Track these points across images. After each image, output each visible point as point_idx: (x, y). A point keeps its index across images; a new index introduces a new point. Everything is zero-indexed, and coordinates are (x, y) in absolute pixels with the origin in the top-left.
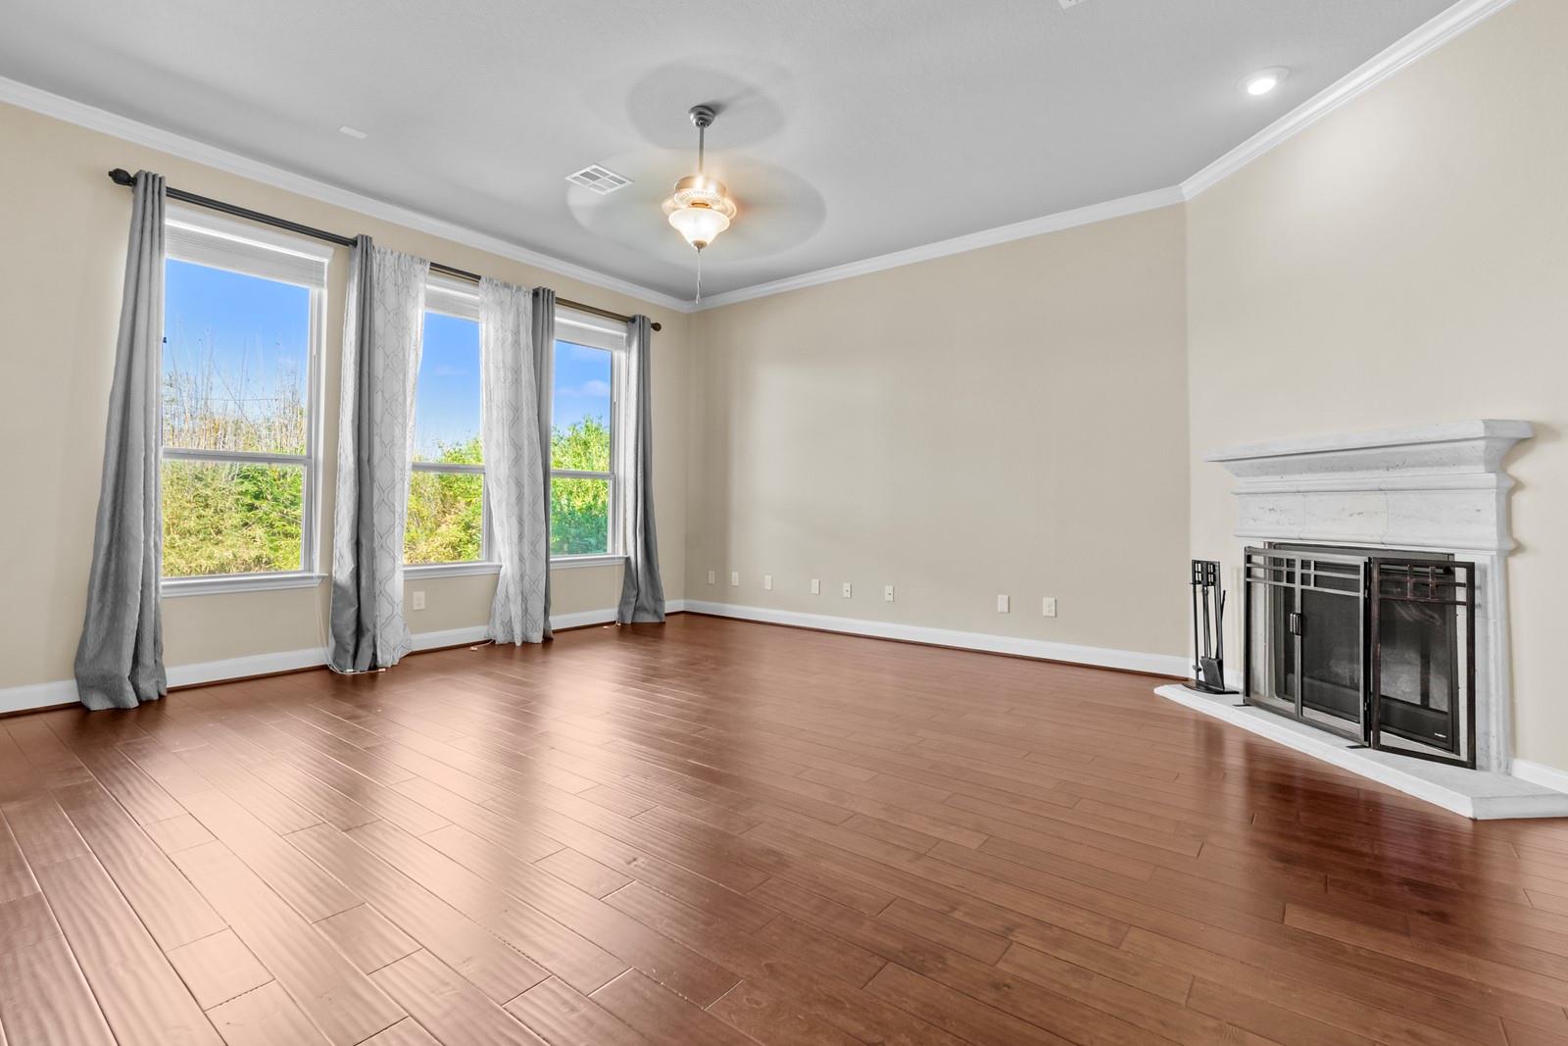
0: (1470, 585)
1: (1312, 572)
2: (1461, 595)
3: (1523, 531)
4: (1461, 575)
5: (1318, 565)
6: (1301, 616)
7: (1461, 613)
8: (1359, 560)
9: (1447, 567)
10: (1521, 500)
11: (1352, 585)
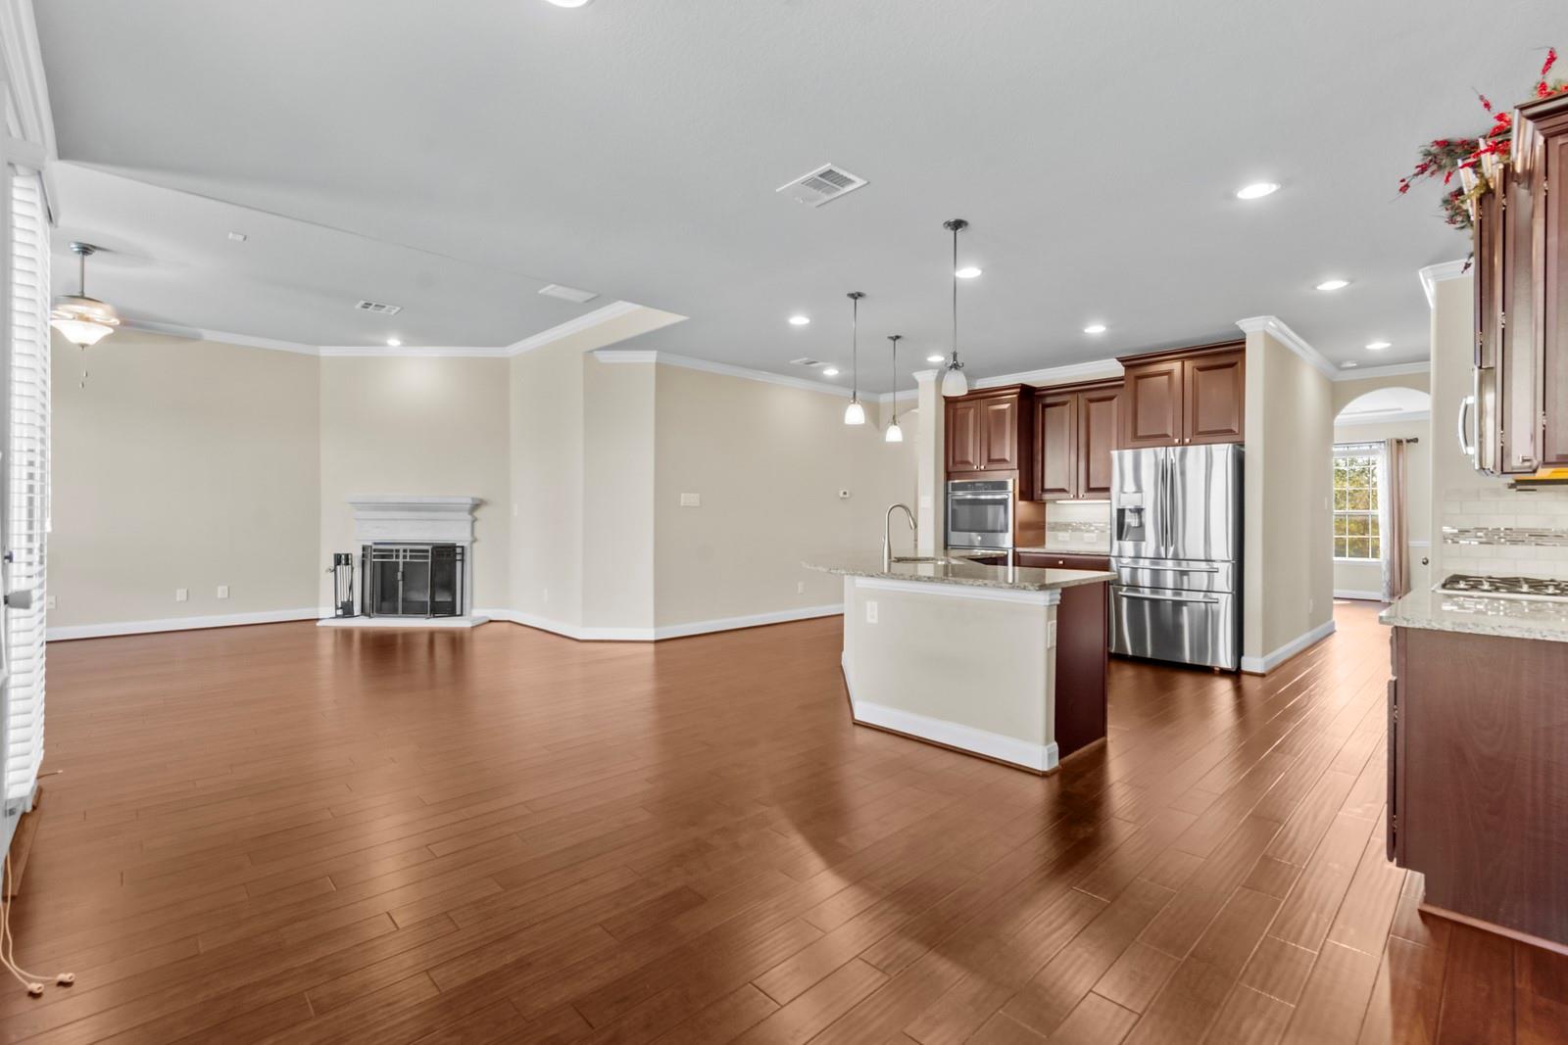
0: (463, 554)
1: (408, 554)
2: (458, 557)
3: (477, 535)
4: (459, 550)
5: (411, 551)
6: (403, 573)
7: (459, 564)
8: (429, 548)
9: (453, 547)
10: (477, 524)
11: (426, 557)
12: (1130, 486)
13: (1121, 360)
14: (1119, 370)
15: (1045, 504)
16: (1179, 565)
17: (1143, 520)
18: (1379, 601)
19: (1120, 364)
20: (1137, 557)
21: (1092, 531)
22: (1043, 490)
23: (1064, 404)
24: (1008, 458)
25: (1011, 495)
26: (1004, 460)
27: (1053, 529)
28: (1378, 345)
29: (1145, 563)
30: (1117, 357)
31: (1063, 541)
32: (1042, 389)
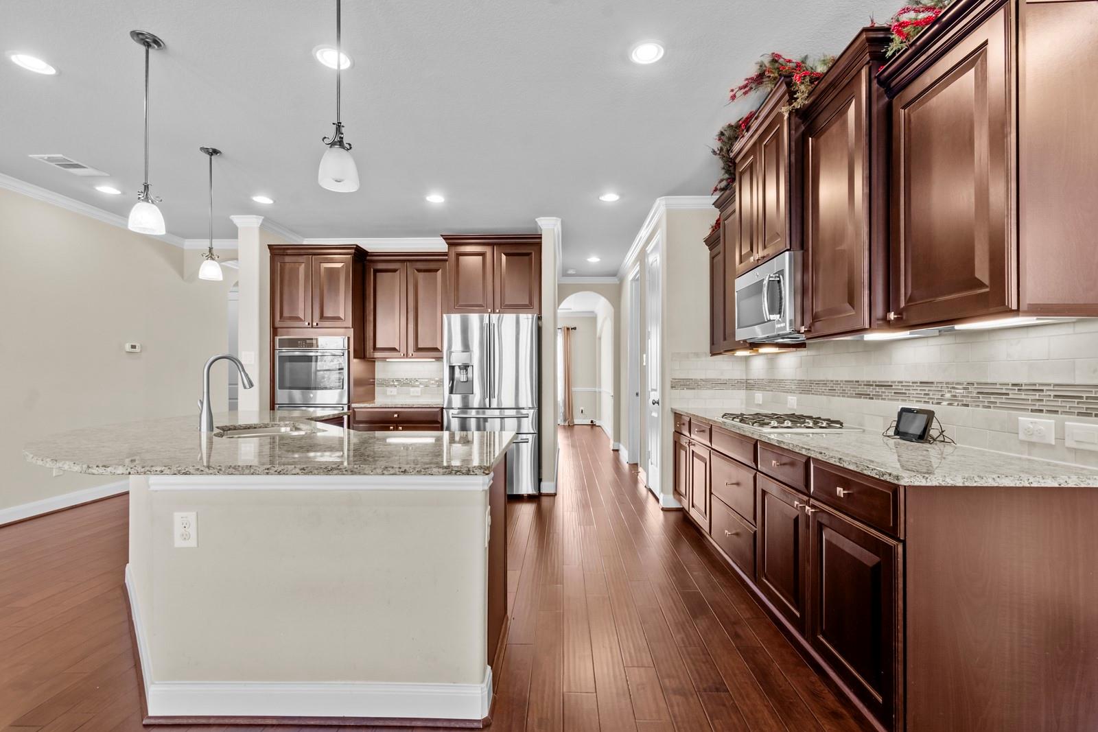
12: (457, 345)
13: (446, 238)
14: (443, 246)
15: (374, 361)
17: (470, 375)
18: (559, 425)
19: (444, 241)
20: (466, 407)
21: (418, 386)
22: (375, 348)
23: (394, 271)
24: (342, 316)
25: (345, 353)
26: (338, 318)
27: (381, 384)
28: (594, 259)
29: (473, 413)
30: (442, 236)
31: (391, 396)
32: (373, 255)
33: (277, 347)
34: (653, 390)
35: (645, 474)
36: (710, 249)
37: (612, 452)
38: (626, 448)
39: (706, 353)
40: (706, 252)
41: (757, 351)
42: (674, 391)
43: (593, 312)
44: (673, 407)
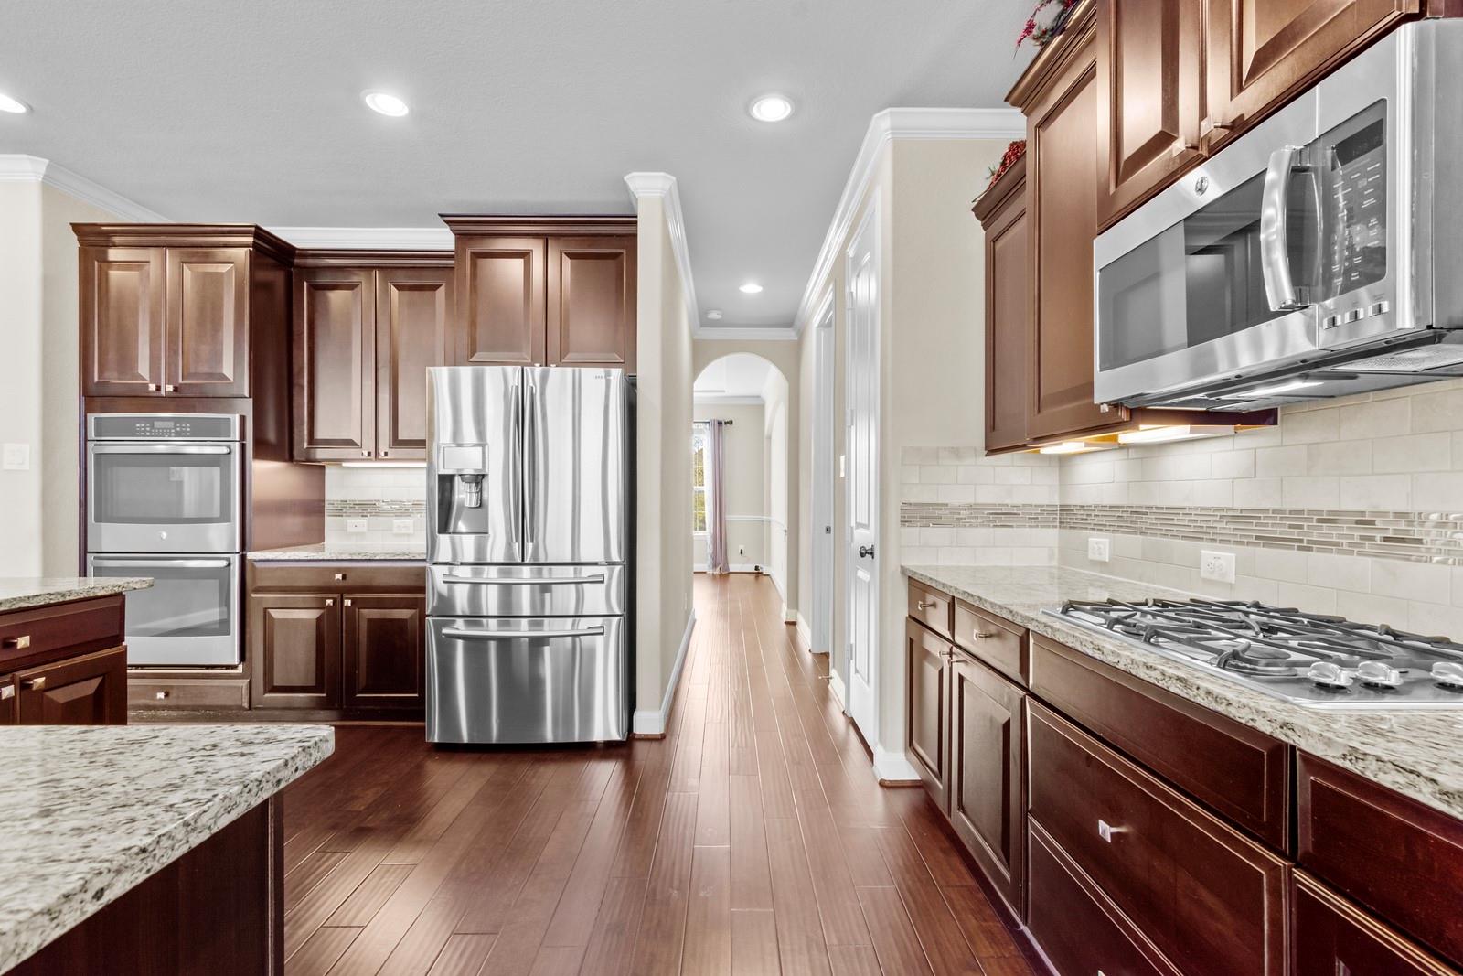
13: (451, 221)
14: (443, 239)
15: (323, 467)
16: (540, 574)
17: (485, 495)
18: (705, 572)
19: (447, 229)
21: (408, 516)
22: (312, 440)
23: (350, 287)
24: (228, 373)
25: (236, 447)
27: (339, 512)
28: (751, 288)
29: (491, 573)
30: (441, 215)
31: (356, 534)
32: (305, 254)
33: (92, 434)
34: (859, 525)
35: (843, 687)
36: (985, 227)
37: (785, 625)
38: (807, 622)
39: (975, 449)
40: (976, 234)
41: (1115, 438)
42: (906, 530)
43: (758, 397)
44: (903, 564)
